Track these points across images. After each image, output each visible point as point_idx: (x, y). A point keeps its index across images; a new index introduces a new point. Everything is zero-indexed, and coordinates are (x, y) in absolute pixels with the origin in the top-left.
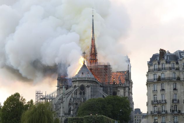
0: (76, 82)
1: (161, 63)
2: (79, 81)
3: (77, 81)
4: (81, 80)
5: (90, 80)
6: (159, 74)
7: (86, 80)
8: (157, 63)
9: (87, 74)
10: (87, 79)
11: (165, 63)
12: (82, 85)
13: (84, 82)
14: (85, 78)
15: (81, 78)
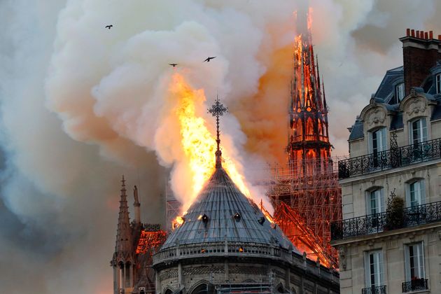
0: (173, 270)
1: (406, 117)
2: (183, 262)
3: (175, 264)
4: (197, 255)
5: (244, 255)
6: (394, 186)
7: (222, 259)
8: (388, 122)
9: (230, 224)
10: (226, 253)
11: (428, 113)
12: (203, 286)
13: (216, 270)
14: (218, 244)
15: (196, 247)
